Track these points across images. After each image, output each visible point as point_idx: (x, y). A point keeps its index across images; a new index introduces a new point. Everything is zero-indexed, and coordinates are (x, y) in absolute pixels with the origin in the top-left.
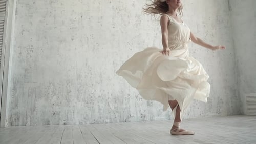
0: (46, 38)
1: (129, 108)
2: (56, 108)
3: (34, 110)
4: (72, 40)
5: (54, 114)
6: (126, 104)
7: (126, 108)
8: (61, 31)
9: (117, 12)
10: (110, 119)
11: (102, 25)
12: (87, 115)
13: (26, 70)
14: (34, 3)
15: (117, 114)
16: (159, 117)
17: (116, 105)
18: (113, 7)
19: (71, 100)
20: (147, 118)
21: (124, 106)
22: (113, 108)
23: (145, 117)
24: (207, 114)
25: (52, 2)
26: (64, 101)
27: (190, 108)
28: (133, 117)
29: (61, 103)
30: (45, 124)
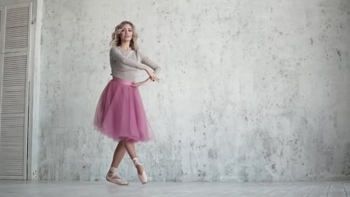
1: (181, 161)
2: (87, 160)
3: (62, 163)
5: (84, 167)
6: (176, 155)
7: (176, 161)
8: (91, 58)
9: (164, 16)
10: (154, 176)
13: (53, 113)
14: (59, 25)
15: (163, 169)
17: (161, 157)
19: (104, 149)
20: (208, 178)
21: (173, 158)
22: (157, 161)
23: (204, 174)
24: (321, 174)
25: (79, 19)
26: (96, 151)
27: (286, 164)
28: (186, 174)
29: (92, 153)
30: (74, 180)
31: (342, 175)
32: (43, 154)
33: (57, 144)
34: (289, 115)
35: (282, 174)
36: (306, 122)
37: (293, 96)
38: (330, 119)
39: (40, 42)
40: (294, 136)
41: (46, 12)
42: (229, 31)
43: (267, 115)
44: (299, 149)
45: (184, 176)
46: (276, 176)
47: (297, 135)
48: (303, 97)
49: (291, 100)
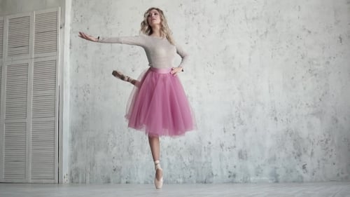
1: (211, 163)
2: (117, 163)
3: (93, 165)
4: (133, 71)
5: (115, 170)
6: (206, 157)
7: (206, 162)
8: (119, 61)
9: (191, 18)
10: (184, 178)
13: (83, 116)
15: (193, 171)
16: (258, 178)
17: (191, 158)
18: (185, 11)
19: (134, 152)
20: (238, 179)
21: (203, 160)
22: (188, 163)
23: (234, 176)
25: (107, 23)
26: (126, 154)
27: (317, 163)
28: (216, 175)
29: (122, 156)
30: (105, 183)
32: (74, 158)
33: (88, 147)
34: (319, 114)
35: (313, 174)
36: (337, 121)
37: (323, 95)
39: (69, 46)
40: (325, 135)
41: (75, 17)
42: (257, 31)
43: (297, 115)
44: (330, 149)
45: (214, 177)
46: (307, 177)
47: (327, 134)
48: (333, 95)
49: (320, 100)
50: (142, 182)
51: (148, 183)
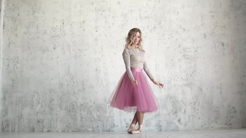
0: (29, 49)
1: (113, 117)
2: (41, 117)
3: (21, 118)
4: (54, 49)
5: (38, 122)
6: (110, 113)
7: (109, 117)
8: (44, 41)
9: (100, 13)
10: (93, 128)
11: (84, 30)
12: (69, 124)
13: (13, 81)
14: (18, 15)
15: (100, 123)
16: (147, 128)
17: (99, 114)
18: (96, 8)
19: (54, 108)
21: (108, 114)
22: (96, 117)
24: (212, 125)
25: (34, 12)
26: (47, 110)
27: (188, 118)
28: (117, 126)
29: (44, 111)
30: (31, 131)
31: (226, 126)
32: (5, 112)
33: (16, 105)
34: (190, 85)
35: (186, 125)
36: (202, 90)
37: (193, 72)
38: (217, 88)
39: (2, 27)
40: (193, 99)
41: (8, 5)
42: (148, 26)
43: (175, 85)
44: (197, 108)
45: (116, 128)
46: (181, 127)
47: (195, 99)
48: (199, 73)
49: (191, 75)
50: (60, 131)
51: (65, 132)
